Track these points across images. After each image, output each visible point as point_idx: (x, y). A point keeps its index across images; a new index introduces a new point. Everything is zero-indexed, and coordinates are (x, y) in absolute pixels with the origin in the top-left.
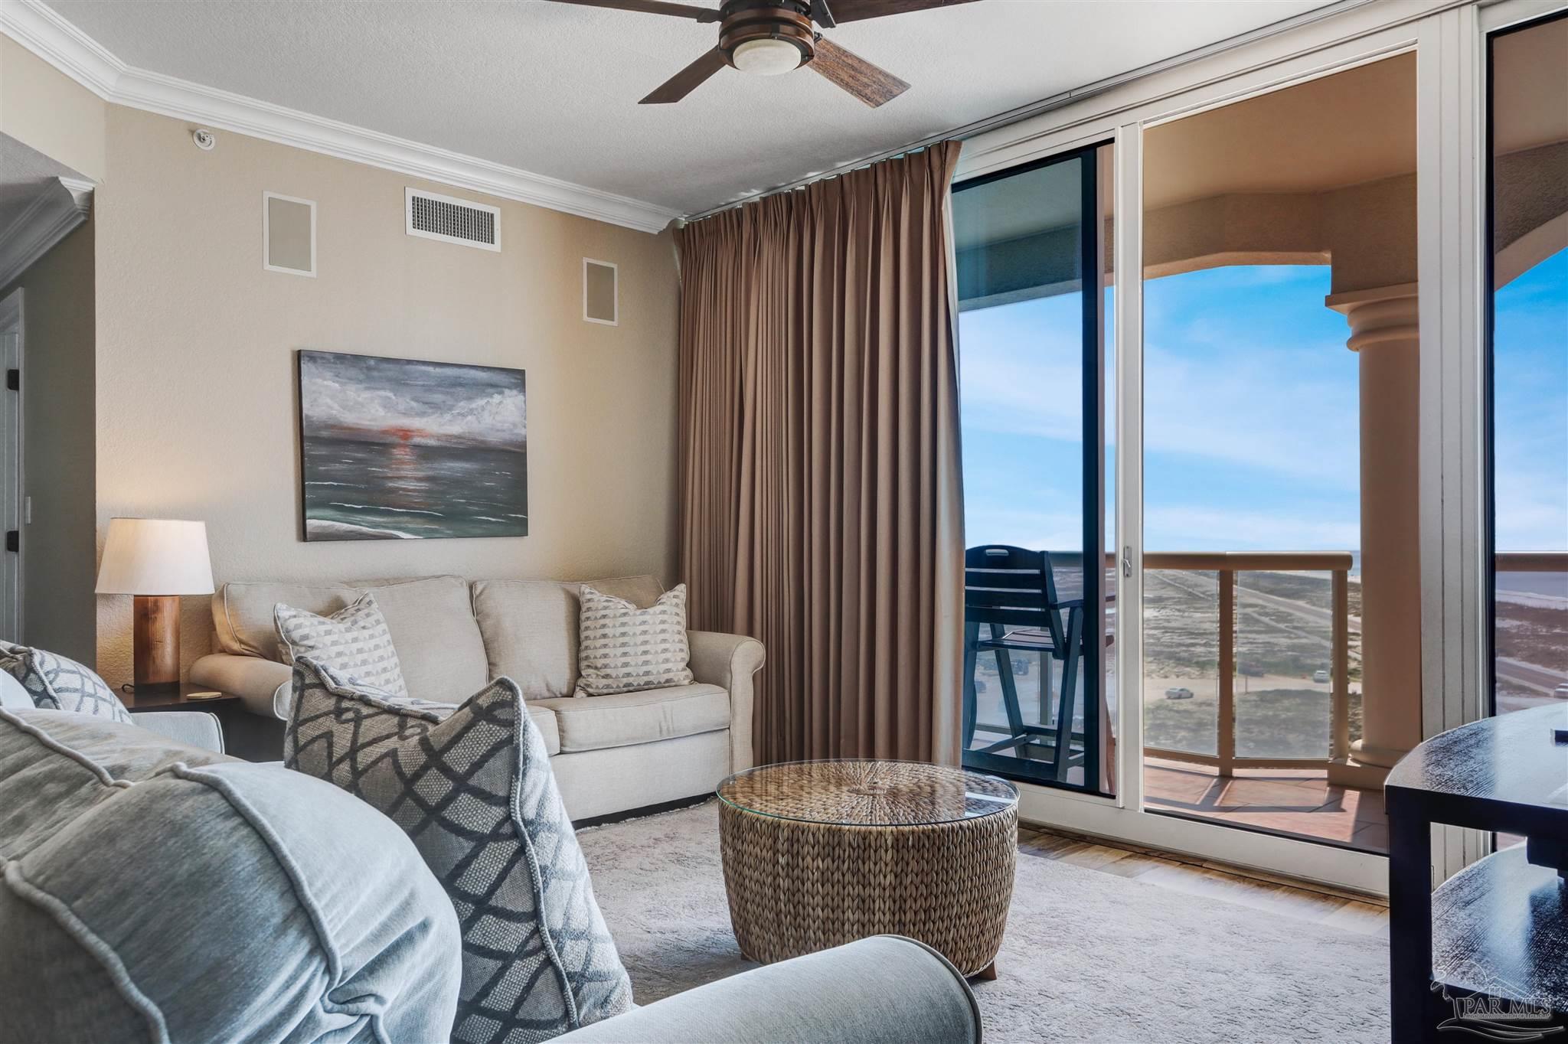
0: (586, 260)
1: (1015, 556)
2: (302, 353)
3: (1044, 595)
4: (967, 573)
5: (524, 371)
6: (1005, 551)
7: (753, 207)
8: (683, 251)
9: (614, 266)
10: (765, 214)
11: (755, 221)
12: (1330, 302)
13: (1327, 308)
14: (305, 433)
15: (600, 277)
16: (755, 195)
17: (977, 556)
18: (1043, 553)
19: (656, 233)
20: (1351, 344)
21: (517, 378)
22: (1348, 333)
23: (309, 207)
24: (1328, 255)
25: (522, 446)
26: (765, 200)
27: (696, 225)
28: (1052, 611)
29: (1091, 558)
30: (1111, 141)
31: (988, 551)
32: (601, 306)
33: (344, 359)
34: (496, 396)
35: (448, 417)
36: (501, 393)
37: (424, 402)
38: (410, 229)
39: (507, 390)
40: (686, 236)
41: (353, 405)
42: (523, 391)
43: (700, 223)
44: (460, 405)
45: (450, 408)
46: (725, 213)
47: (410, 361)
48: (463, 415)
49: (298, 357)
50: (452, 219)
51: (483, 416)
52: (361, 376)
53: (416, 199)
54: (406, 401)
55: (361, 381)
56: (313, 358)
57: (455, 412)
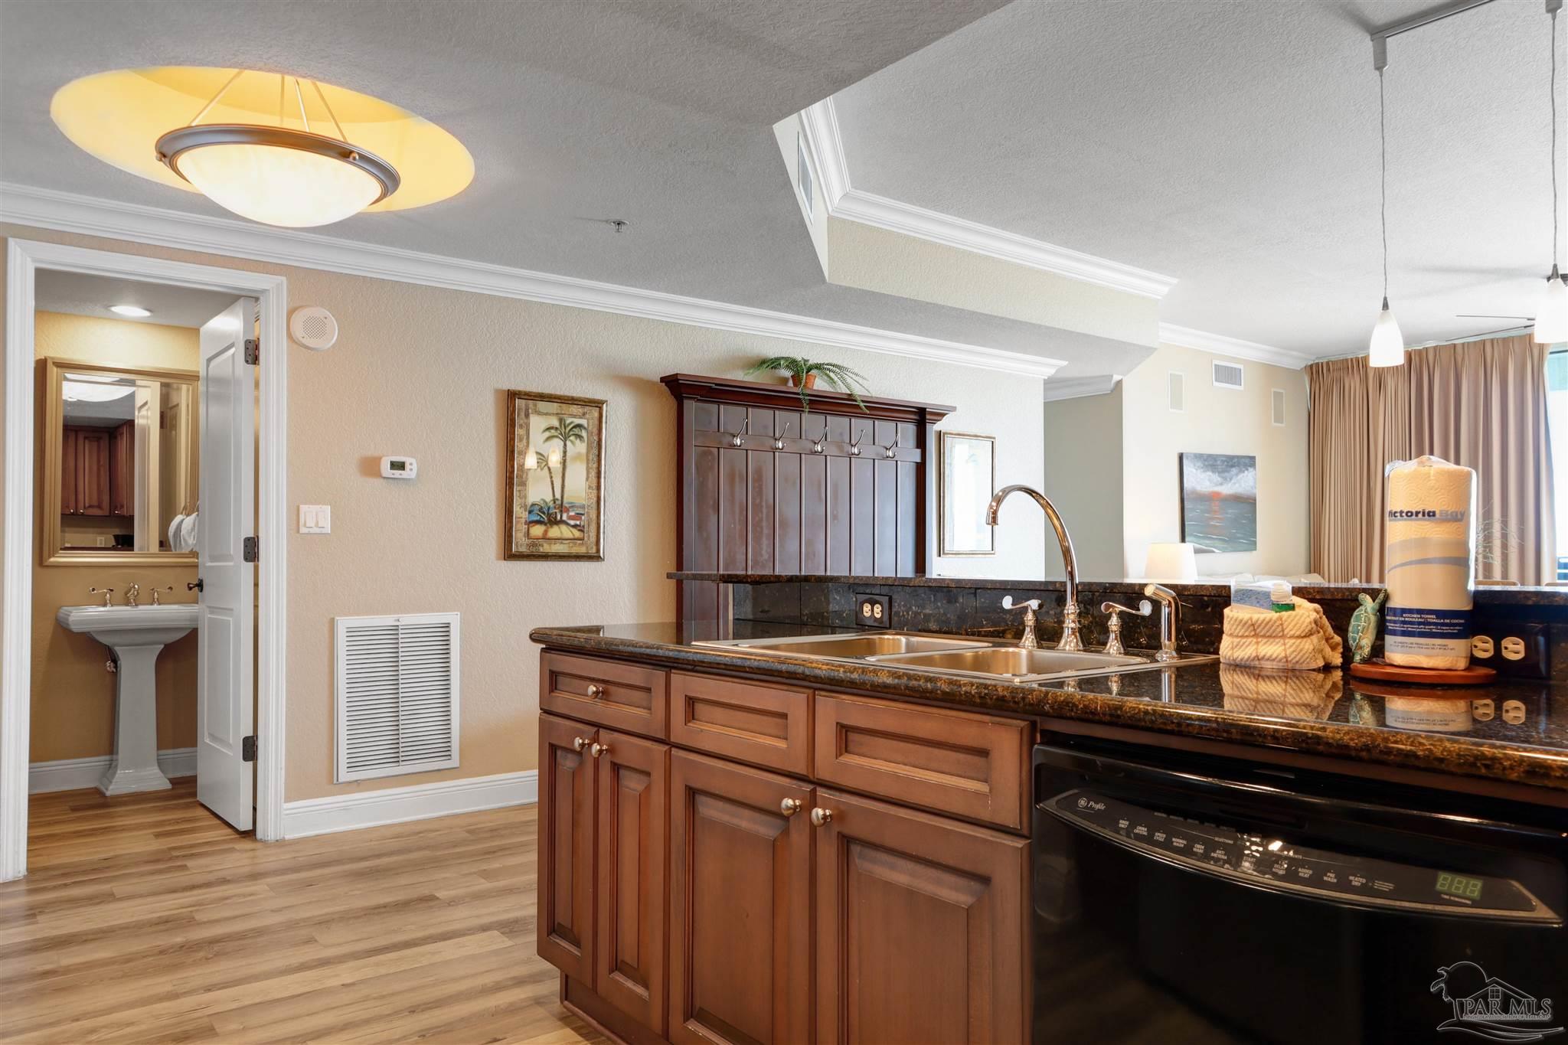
0: (1273, 390)
2: (1183, 454)
5: (1254, 457)
8: (1313, 378)
9: (1283, 391)
14: (1185, 497)
15: (1278, 396)
19: (1300, 369)
21: (1250, 462)
23: (1181, 376)
27: (1324, 364)
32: (1278, 418)
33: (1199, 457)
34: (1246, 472)
35: (1230, 485)
36: (1247, 470)
37: (1223, 478)
38: (1214, 382)
39: (1249, 468)
40: (1317, 372)
41: (1199, 480)
42: (1255, 468)
43: (1328, 363)
44: (1234, 477)
45: (1231, 479)
46: (1352, 360)
47: (1217, 455)
48: (1235, 483)
49: (1181, 457)
50: (1227, 374)
51: (1241, 483)
52: (1202, 465)
53: (1216, 365)
54: (1216, 478)
55: (1202, 468)
56: (1187, 458)
57: (1233, 481)
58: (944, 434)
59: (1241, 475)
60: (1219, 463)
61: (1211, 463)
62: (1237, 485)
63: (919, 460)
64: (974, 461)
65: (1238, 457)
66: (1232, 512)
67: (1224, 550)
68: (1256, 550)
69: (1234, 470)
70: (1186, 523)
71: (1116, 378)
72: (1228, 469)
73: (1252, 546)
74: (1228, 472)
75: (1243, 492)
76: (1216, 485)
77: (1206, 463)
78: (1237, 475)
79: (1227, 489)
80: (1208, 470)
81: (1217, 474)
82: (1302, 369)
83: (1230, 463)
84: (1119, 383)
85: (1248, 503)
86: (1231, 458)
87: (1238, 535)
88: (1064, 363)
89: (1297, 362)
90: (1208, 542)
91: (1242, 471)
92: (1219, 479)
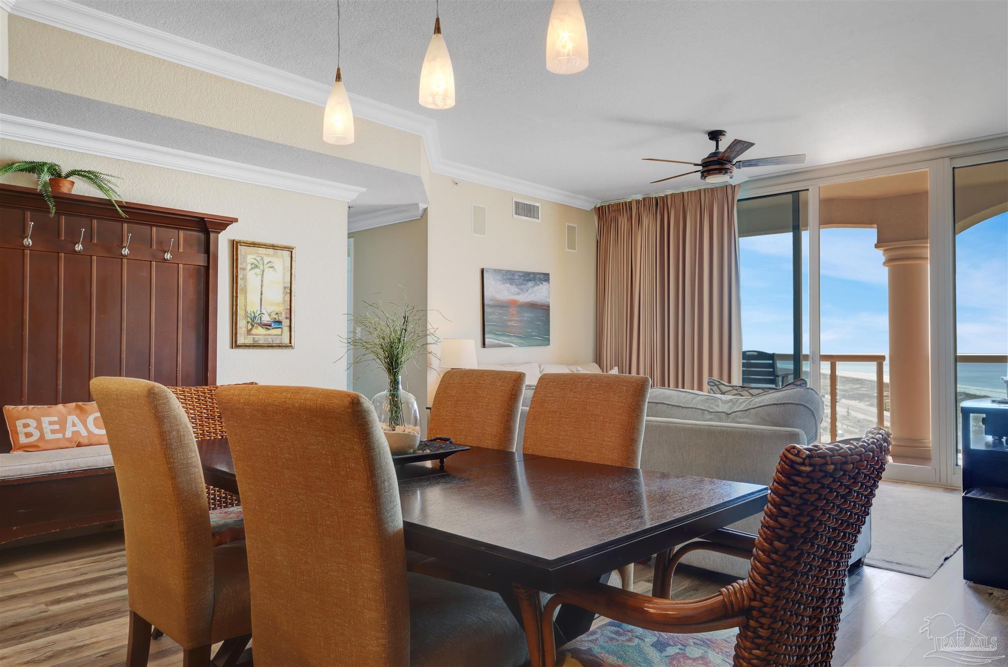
0: (567, 224)
1: (762, 355)
2: (484, 269)
3: (774, 371)
4: (743, 363)
5: (549, 274)
6: (756, 353)
7: (638, 202)
8: (599, 217)
9: (576, 226)
10: (644, 205)
11: (638, 208)
12: (877, 246)
13: (876, 249)
14: (486, 303)
15: (571, 230)
16: (639, 197)
17: (746, 355)
18: (773, 354)
19: (589, 210)
20: (884, 264)
21: (545, 277)
22: (883, 259)
24: (876, 226)
25: (549, 307)
26: (644, 199)
27: (606, 207)
28: (777, 378)
29: (797, 357)
30: (808, 190)
31: (747, 353)
32: (572, 246)
33: (496, 271)
34: (541, 285)
35: (526, 294)
36: (542, 284)
37: (519, 289)
38: (514, 215)
39: (544, 283)
40: (601, 211)
41: (498, 291)
42: (549, 283)
43: (608, 206)
44: (530, 289)
45: (527, 291)
46: (622, 203)
47: (515, 271)
48: (531, 294)
49: (482, 271)
50: (526, 210)
51: (537, 294)
52: (501, 279)
53: (516, 202)
54: (514, 289)
55: (501, 281)
56: (487, 271)
57: (528, 292)
58: (237, 243)
59: (536, 288)
60: (516, 277)
61: (509, 277)
62: (533, 295)
63: (206, 265)
64: (272, 267)
65: (534, 273)
66: (528, 315)
67: (521, 345)
68: (549, 345)
69: (530, 284)
70: (486, 323)
71: (422, 206)
72: (525, 282)
73: (546, 341)
74: (525, 284)
75: (537, 301)
76: (514, 294)
77: (505, 277)
78: (533, 287)
79: (524, 298)
80: (507, 283)
81: (514, 286)
82: (591, 210)
83: (527, 278)
84: (425, 210)
85: (543, 310)
86: (528, 274)
87: (534, 334)
88: (364, 190)
89: (589, 205)
90: (506, 338)
91: (536, 285)
92: (517, 290)
